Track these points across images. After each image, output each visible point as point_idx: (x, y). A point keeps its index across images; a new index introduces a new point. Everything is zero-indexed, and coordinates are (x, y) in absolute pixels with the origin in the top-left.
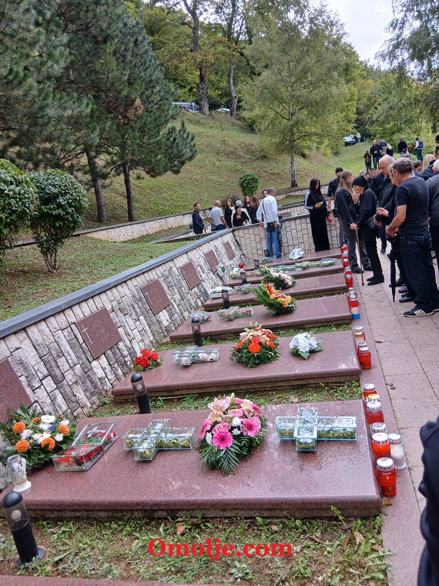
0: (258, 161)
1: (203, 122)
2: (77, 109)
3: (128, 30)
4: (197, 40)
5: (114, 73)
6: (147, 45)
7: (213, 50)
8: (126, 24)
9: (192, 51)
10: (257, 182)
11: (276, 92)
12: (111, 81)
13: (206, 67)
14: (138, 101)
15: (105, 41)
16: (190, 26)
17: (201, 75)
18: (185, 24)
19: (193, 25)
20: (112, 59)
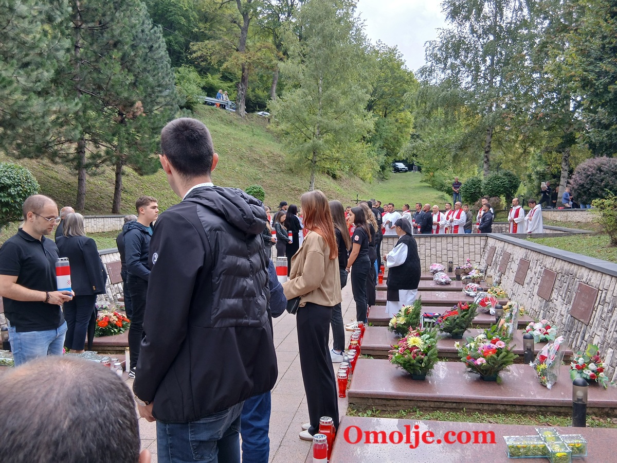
1: (235, 123)
2: (65, 107)
3: (145, 37)
4: (245, 41)
5: (116, 76)
6: (163, 52)
7: (259, 54)
8: (143, 31)
9: (237, 50)
10: (263, 196)
11: (298, 113)
12: (111, 82)
13: (248, 69)
14: (139, 104)
15: (115, 45)
16: (239, 26)
17: (243, 76)
18: (235, 22)
19: (242, 25)
20: (117, 65)
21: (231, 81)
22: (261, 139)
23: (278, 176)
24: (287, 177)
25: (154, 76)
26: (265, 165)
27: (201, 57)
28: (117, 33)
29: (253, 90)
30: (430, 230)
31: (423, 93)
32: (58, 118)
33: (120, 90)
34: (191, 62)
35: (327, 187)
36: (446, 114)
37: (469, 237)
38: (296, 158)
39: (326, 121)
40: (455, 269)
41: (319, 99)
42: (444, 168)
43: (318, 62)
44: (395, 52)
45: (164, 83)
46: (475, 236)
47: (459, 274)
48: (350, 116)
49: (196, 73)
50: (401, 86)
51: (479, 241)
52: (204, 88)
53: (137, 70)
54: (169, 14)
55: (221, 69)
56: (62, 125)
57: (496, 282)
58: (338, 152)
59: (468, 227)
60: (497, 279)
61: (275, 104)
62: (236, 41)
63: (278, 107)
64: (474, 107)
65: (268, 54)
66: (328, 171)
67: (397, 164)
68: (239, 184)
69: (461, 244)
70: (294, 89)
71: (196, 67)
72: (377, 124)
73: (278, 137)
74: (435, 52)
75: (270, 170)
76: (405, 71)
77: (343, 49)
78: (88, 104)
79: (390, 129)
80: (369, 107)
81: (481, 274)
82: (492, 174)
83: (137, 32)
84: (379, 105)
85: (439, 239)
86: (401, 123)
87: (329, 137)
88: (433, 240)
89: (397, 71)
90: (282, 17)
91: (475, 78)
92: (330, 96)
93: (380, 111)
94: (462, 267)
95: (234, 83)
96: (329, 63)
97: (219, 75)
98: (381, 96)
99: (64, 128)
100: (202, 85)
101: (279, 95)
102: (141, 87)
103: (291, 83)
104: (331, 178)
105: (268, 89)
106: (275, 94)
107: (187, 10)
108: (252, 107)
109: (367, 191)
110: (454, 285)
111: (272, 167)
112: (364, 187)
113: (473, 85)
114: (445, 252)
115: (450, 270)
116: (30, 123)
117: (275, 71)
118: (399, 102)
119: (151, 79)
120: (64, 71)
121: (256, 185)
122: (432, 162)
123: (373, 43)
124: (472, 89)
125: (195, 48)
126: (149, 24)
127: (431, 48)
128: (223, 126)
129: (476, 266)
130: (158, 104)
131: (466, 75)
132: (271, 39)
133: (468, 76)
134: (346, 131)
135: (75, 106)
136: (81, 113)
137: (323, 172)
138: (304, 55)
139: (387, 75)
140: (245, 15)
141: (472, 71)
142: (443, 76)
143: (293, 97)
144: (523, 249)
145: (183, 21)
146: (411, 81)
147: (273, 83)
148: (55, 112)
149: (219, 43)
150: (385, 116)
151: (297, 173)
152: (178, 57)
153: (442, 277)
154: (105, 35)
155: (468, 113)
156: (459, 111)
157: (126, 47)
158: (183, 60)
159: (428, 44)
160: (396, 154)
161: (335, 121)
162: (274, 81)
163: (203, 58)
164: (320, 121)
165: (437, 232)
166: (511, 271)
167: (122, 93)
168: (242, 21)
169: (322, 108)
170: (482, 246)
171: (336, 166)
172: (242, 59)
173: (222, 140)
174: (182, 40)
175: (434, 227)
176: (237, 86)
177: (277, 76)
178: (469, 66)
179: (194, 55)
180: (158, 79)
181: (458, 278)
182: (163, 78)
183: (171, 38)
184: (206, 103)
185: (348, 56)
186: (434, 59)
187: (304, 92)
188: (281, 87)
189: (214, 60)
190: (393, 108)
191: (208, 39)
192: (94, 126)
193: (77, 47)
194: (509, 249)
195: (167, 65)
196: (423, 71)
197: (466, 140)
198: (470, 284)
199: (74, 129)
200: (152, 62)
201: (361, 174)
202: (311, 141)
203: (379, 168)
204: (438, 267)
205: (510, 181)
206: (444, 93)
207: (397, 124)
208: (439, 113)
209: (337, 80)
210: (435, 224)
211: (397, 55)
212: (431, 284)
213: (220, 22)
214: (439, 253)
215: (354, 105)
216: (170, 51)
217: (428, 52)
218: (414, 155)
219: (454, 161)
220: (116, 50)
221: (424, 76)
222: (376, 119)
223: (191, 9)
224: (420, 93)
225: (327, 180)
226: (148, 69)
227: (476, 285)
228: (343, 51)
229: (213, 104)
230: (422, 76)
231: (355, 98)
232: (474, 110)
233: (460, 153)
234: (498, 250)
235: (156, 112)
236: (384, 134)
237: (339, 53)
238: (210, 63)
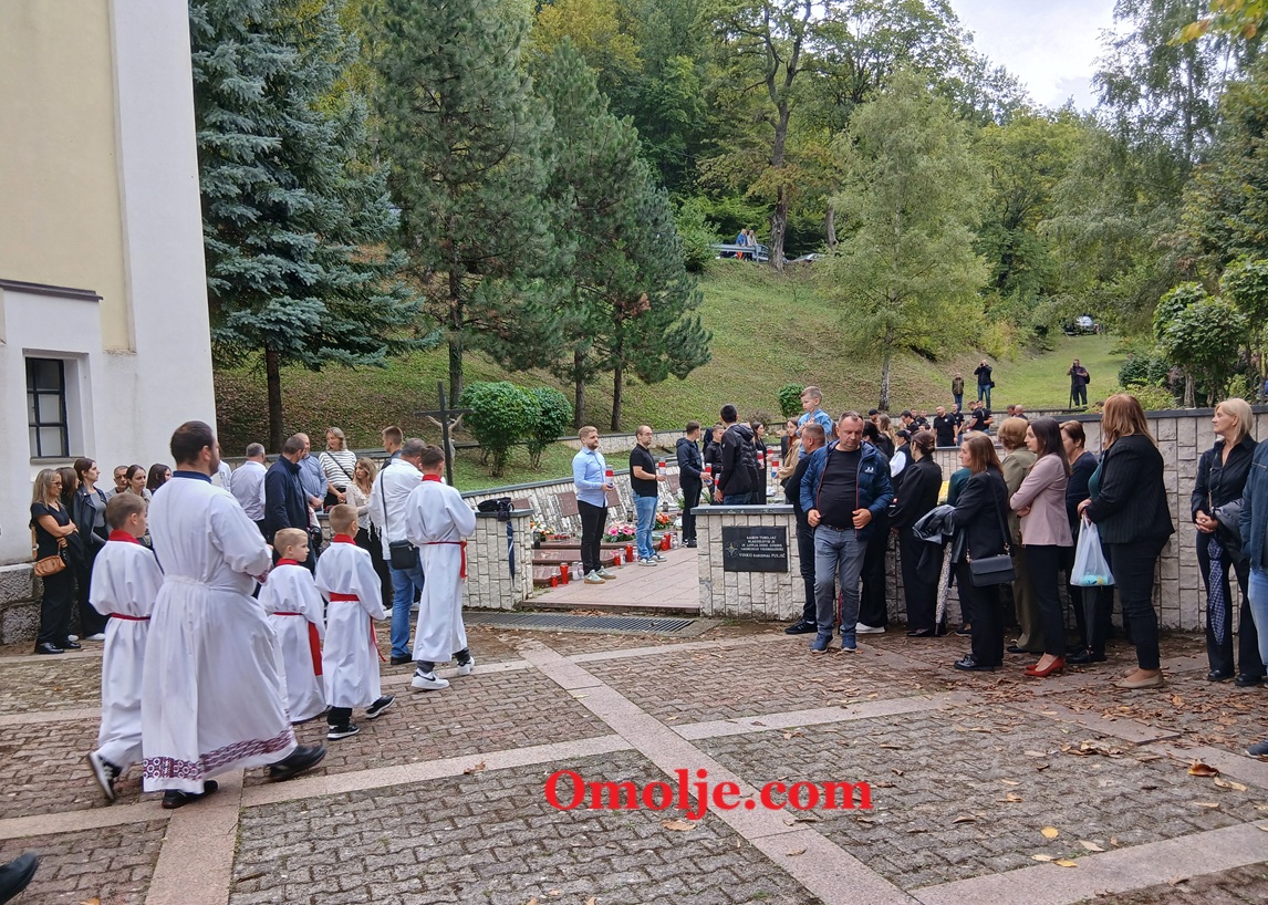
0: (841, 360)
1: (767, 281)
4: (782, 147)
9: (771, 164)
13: (787, 194)
16: (773, 125)
17: (779, 205)
18: (767, 119)
19: (776, 121)
22: (808, 306)
23: (834, 364)
24: (849, 365)
26: (812, 348)
27: (713, 180)
35: (916, 376)
38: (859, 337)
54: (661, 108)
68: (772, 380)
75: (821, 355)
104: (926, 361)
107: (689, 98)
121: (794, 383)
125: (703, 168)
128: (748, 289)
140: (782, 106)
145: (684, 116)
161: (917, 279)
163: (717, 180)
168: (777, 114)
172: (778, 179)
173: (746, 312)
179: (703, 178)
183: (664, 146)
184: (725, 255)
223: (695, 93)
225: (918, 365)
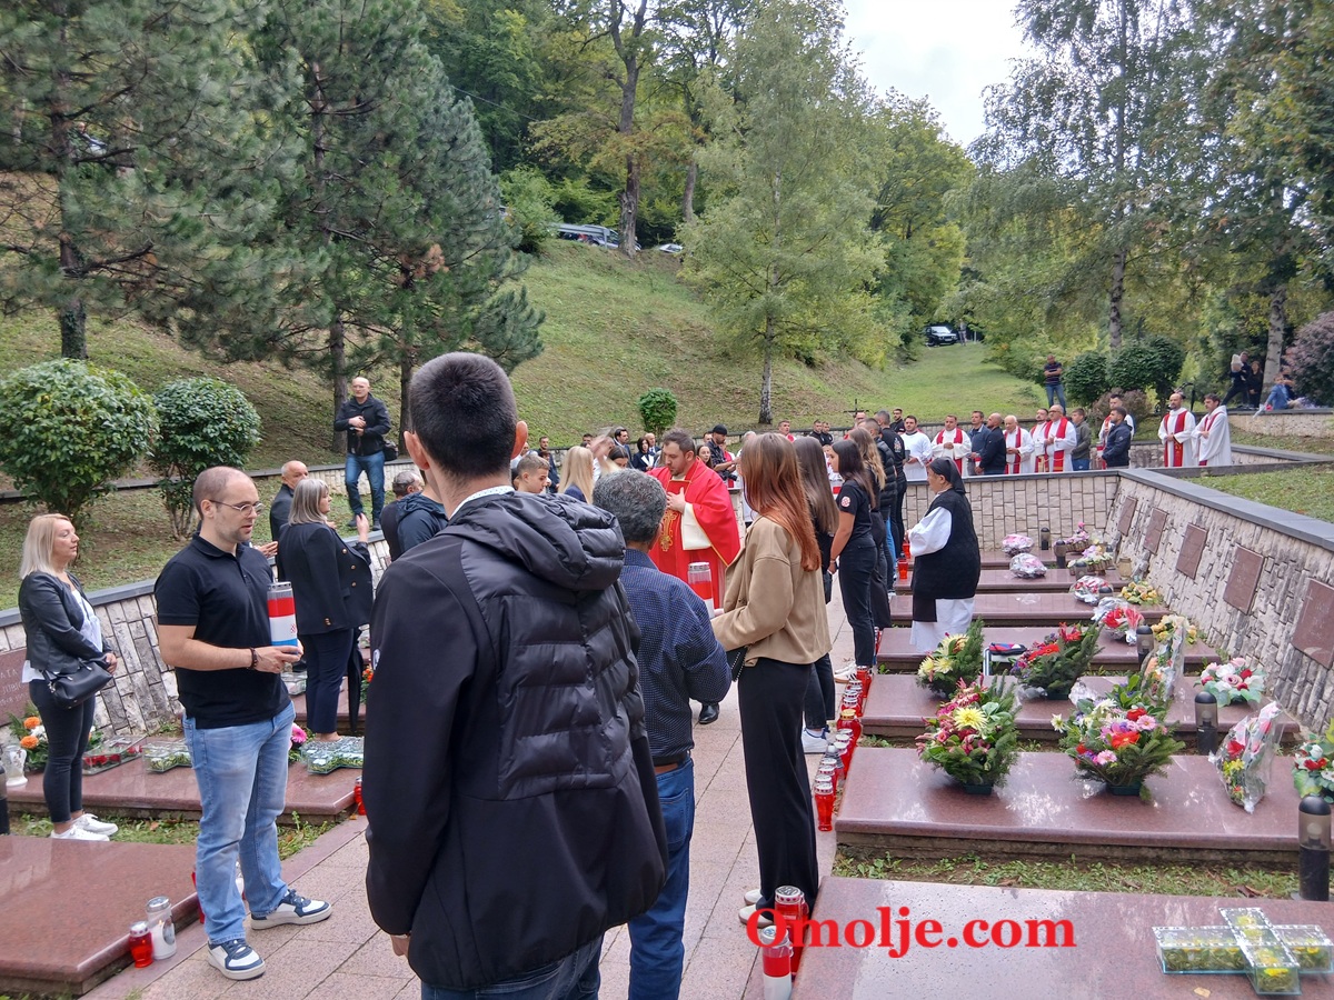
0: (709, 363)
1: (618, 269)
2: (301, 265)
3: (442, 121)
4: (631, 112)
5: (392, 201)
6: (476, 146)
7: (659, 133)
8: (437, 111)
9: (618, 130)
10: (674, 408)
11: (734, 245)
12: (384, 214)
13: (639, 165)
14: (435, 250)
15: (387, 141)
16: (620, 84)
17: (629, 179)
18: (611, 77)
19: (625, 81)
20: (392, 179)
21: (609, 188)
22: (667, 299)
23: (701, 368)
24: (719, 370)
25: (461, 194)
26: (675, 349)
27: (550, 148)
28: (389, 118)
29: (651, 204)
30: (1003, 467)
31: (982, 190)
32: (291, 286)
33: (400, 226)
34: (532, 160)
35: (796, 384)
36: (1031, 227)
37: (1082, 477)
38: (736, 331)
39: (790, 257)
40: (1053, 544)
41: (775, 214)
42: (1031, 332)
43: (770, 143)
44: (924, 109)
45: (481, 207)
46: (1094, 476)
47: (1062, 555)
48: (838, 243)
49: (543, 180)
50: (937, 175)
51: (1101, 487)
52: (558, 208)
53: (431, 186)
54: (488, 70)
55: (588, 167)
56: (299, 301)
57: (1140, 570)
58: (815, 314)
59: (1081, 455)
60: (1141, 563)
61: (692, 230)
62: (615, 112)
63: (696, 235)
64: (1085, 211)
65: (676, 133)
66: (798, 354)
67: (934, 328)
68: (628, 386)
69: (1067, 494)
70: (726, 200)
71: (542, 167)
72: (892, 254)
73: (700, 292)
74: (1003, 106)
75: (686, 357)
76: (945, 146)
77: (817, 113)
78: (345, 256)
79: (920, 263)
80: (877, 222)
81: (1107, 555)
82: (1126, 343)
83: (426, 114)
84: (896, 214)
85: (1020, 485)
86: (940, 248)
87: (798, 285)
88: (1009, 487)
89: (929, 147)
90: (700, 58)
91: (1087, 155)
92: (795, 207)
93: (898, 226)
94: (1069, 540)
95: (614, 192)
96: (793, 143)
97: (584, 181)
98: (899, 198)
99: (302, 304)
100: (553, 203)
101: (699, 211)
102: (439, 219)
103: (719, 187)
104: (804, 366)
105: (678, 199)
106: (690, 210)
107: (521, 60)
108: (650, 236)
109: (875, 386)
110: (1054, 577)
111: (690, 351)
112: (871, 380)
113: (1083, 167)
114: (1033, 509)
115: (1045, 545)
116: (239, 299)
117: (690, 164)
118: (934, 206)
119: (456, 201)
120: (297, 197)
121: (659, 389)
122: (1003, 324)
123: (881, 95)
124: (1080, 176)
125: (538, 132)
126: (448, 97)
127: (995, 100)
128: (596, 277)
129: (1097, 538)
130: (471, 246)
131: (1068, 148)
132: (680, 103)
133: (1071, 151)
134: (830, 272)
135: (317, 263)
136: (332, 275)
137: (788, 356)
138: (743, 131)
139: (910, 156)
140: (629, 60)
141: (1080, 139)
142: (1020, 152)
143: (725, 215)
144: (1192, 505)
145: (515, 81)
146: (958, 164)
147: (687, 188)
148: (283, 276)
149: (582, 120)
150: (908, 237)
151: (738, 361)
152: (506, 152)
153: (1028, 563)
154: (368, 124)
155: (1074, 224)
156: (1057, 220)
157: (407, 143)
158: (518, 156)
159: (988, 93)
160: (932, 311)
161: (807, 256)
162: (687, 184)
163: (554, 149)
164: (779, 258)
165: (1016, 470)
166: (1169, 548)
167: (403, 231)
168: (625, 74)
169: (781, 231)
170: (1110, 496)
171: (812, 341)
172: (626, 147)
173: (594, 303)
174: (514, 117)
175: (1010, 459)
176: (619, 197)
177: (694, 173)
178: (1075, 129)
179: (538, 145)
180: (468, 200)
181: (1062, 563)
182: (479, 197)
183: (494, 115)
184: (562, 235)
185: (829, 126)
186: (1002, 121)
187: (746, 204)
188: (702, 195)
189: (575, 152)
190: (923, 219)
191: (563, 112)
192: (357, 297)
193: (318, 150)
194: (1165, 503)
195: (484, 172)
196: (980, 146)
197: (1073, 277)
198: (1085, 578)
199: (318, 307)
200: (456, 168)
201: (863, 356)
202: (763, 298)
203: (898, 341)
204: (1019, 541)
205: (1163, 357)
206: (1024, 187)
207: (931, 250)
208: (1016, 228)
209: (809, 175)
210: (1012, 452)
211: (928, 115)
212: (1004, 578)
213: (583, 78)
214: (1021, 513)
215: (843, 222)
216: (492, 139)
217: (989, 107)
218: (967, 312)
219: (1048, 321)
220: (388, 152)
221: (982, 157)
222: (889, 246)
223: (528, 56)
224: (975, 189)
225: (795, 370)
226: (450, 182)
227: (1098, 581)
228: (818, 119)
229: (575, 237)
230: (978, 155)
231: (845, 207)
232: (1087, 217)
233: (1062, 304)
234: (1143, 505)
235: (468, 262)
236: (908, 273)
237: (811, 122)
238: (568, 158)
